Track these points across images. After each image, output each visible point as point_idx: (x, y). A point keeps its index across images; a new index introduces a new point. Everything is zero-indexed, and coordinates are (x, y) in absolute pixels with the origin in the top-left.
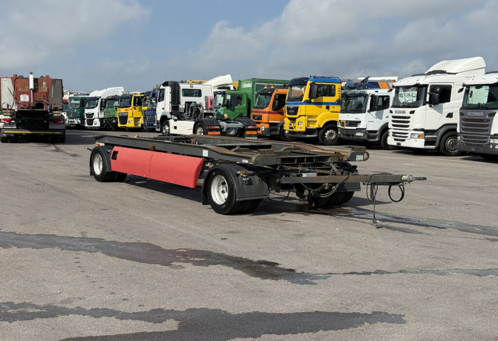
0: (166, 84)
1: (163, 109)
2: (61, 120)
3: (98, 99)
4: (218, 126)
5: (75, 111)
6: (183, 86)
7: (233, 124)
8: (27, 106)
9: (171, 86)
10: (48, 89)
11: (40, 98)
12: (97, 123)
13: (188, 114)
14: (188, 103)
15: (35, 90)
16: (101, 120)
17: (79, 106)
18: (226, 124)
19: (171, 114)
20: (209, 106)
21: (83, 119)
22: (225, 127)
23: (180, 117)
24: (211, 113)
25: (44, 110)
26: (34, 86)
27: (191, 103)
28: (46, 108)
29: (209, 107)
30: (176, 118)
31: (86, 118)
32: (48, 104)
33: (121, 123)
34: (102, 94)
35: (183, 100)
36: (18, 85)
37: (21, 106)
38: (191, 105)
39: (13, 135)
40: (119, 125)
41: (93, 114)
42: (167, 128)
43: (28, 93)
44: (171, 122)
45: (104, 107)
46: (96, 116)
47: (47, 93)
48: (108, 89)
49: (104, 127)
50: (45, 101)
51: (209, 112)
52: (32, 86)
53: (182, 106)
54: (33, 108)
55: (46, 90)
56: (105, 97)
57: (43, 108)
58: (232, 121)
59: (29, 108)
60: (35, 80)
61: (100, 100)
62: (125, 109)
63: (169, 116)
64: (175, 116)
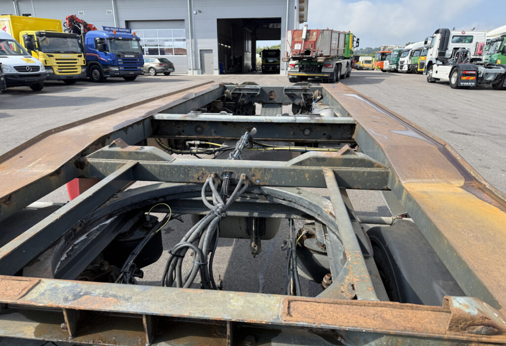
0: (437, 32)
1: (431, 55)
2: (330, 65)
3: (409, 50)
4: (476, 71)
5: (394, 59)
6: (453, 33)
7: (495, 69)
8: (298, 53)
9: (441, 33)
10: (317, 39)
11: (309, 47)
12: (405, 68)
13: (453, 60)
14: (456, 49)
15: (306, 40)
16: (409, 65)
17: (396, 56)
18: (484, 68)
19: (437, 59)
20: (479, 51)
21: (397, 65)
22: (483, 72)
23: (445, 62)
24: (479, 59)
25: (310, 56)
26: (306, 36)
27: (458, 49)
28: (313, 55)
29: (478, 53)
30: (441, 63)
31: (399, 64)
32: (314, 51)
33: (420, 68)
34: (412, 47)
35: (451, 46)
36: (295, 36)
37: (294, 53)
38: (458, 51)
39: (296, 77)
40: (419, 70)
41: (404, 61)
42: (431, 72)
43: (301, 42)
44: (435, 66)
45: (412, 56)
46: (405, 63)
47: (315, 42)
48: (419, 43)
49: (411, 71)
50: (312, 49)
51: (478, 57)
52: (304, 36)
53: (449, 52)
54: (302, 54)
55: (315, 39)
56: (414, 49)
57: (309, 54)
58: (495, 66)
59: (299, 55)
60: (308, 31)
61: (410, 51)
62: (424, 57)
63: (434, 61)
64: (440, 61)
